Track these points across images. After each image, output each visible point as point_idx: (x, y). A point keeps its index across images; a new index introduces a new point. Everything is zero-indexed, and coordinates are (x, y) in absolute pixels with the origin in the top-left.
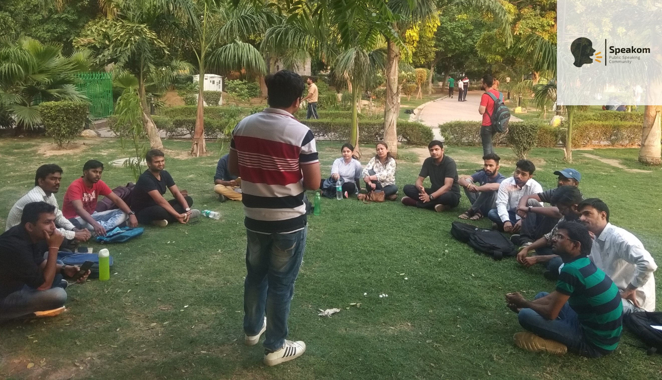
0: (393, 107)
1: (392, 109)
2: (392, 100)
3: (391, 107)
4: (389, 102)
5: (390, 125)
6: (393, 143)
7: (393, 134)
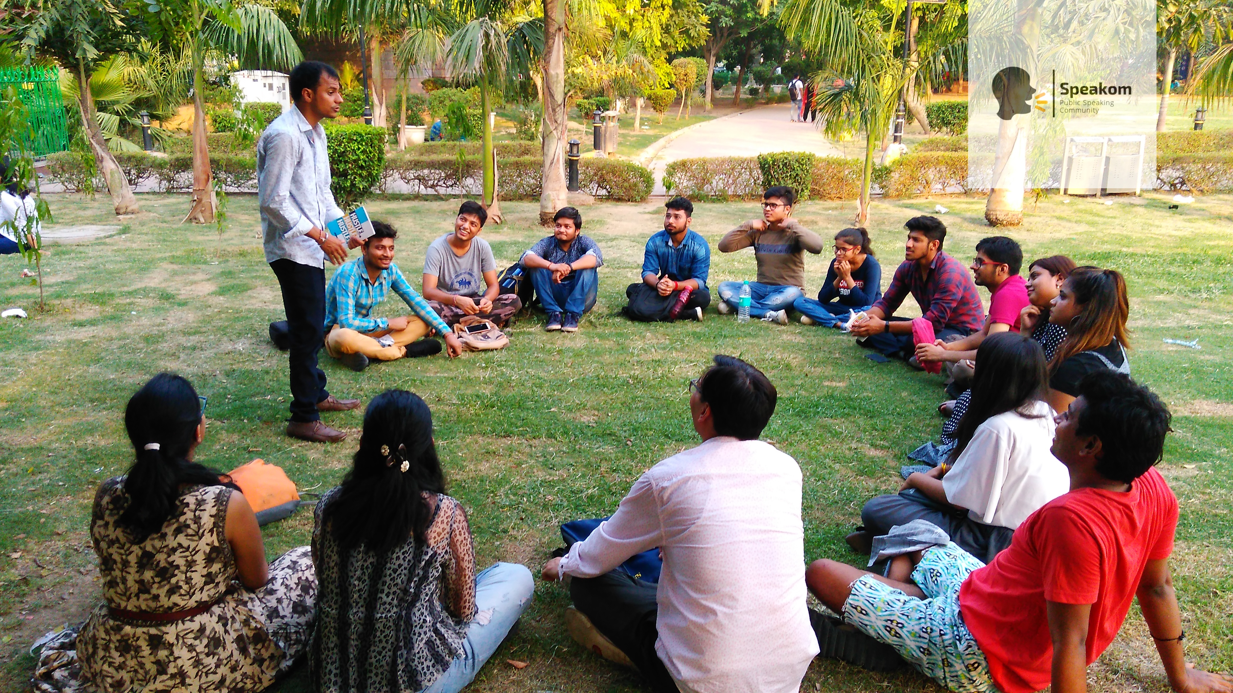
0: (556, 129)
1: (554, 132)
2: (554, 115)
3: (552, 128)
4: (550, 119)
5: (552, 163)
6: (558, 196)
7: (558, 179)
